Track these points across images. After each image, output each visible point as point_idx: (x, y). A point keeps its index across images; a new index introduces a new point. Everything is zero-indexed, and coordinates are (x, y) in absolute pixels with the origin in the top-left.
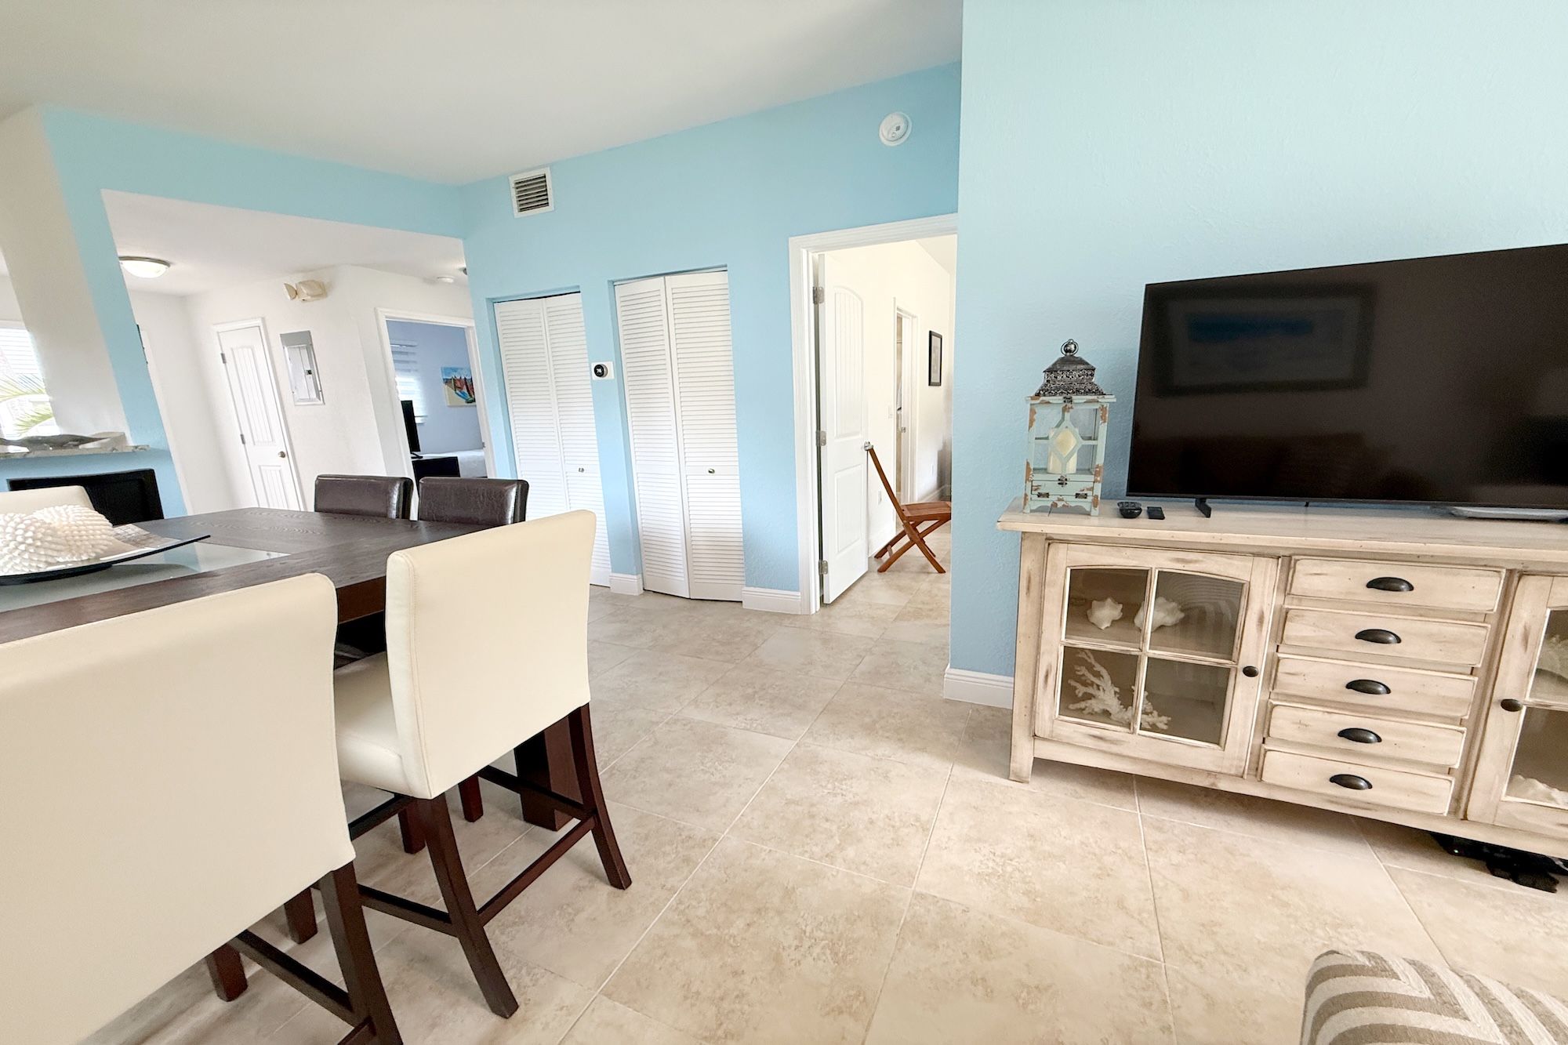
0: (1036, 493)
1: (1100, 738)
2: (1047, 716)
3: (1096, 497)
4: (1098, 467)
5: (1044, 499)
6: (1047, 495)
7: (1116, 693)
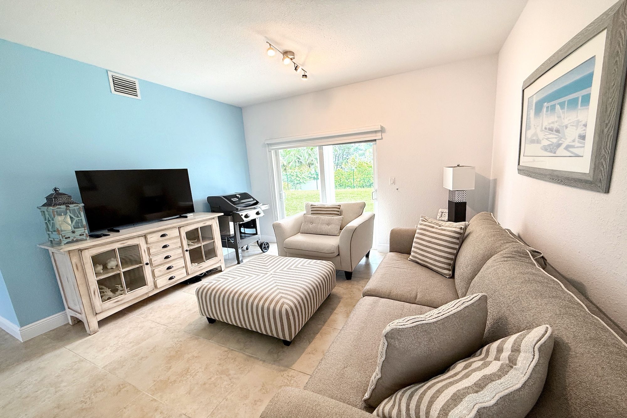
0: (65, 238)
1: (118, 301)
2: (99, 305)
3: (87, 234)
4: (84, 225)
5: (68, 239)
6: (69, 238)
7: (110, 290)
